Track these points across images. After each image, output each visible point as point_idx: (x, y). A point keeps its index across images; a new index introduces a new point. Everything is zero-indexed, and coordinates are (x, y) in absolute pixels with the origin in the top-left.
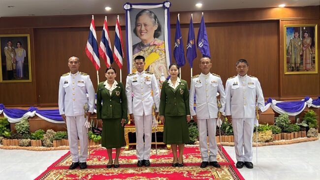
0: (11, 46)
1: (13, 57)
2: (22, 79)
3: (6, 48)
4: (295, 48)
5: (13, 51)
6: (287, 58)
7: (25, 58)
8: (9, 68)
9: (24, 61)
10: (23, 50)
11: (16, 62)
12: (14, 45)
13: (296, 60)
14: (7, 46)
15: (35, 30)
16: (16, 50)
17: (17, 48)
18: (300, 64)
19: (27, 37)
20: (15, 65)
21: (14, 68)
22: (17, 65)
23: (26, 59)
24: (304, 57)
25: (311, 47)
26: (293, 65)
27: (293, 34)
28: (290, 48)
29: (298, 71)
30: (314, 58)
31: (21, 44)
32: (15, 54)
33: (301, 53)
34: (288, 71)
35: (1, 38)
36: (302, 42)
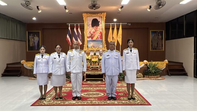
0: (32, 36)
2: (37, 50)
3: (30, 36)
4: (154, 40)
5: (33, 38)
8: (31, 45)
9: (38, 42)
10: (37, 37)
11: (34, 43)
14: (31, 36)
15: (43, 29)
16: (34, 37)
17: (35, 36)
19: (39, 32)
21: (33, 45)
25: (161, 40)
26: (154, 47)
27: (154, 34)
29: (156, 49)
30: (163, 44)
31: (36, 35)
32: (34, 40)
34: (152, 49)
35: (28, 32)
36: (158, 37)
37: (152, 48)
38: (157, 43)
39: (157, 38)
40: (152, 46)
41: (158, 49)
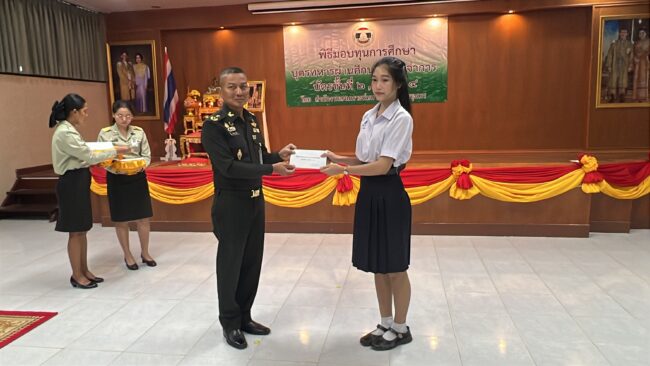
0: (128, 61)
1: (130, 78)
2: (146, 114)
3: (119, 63)
4: (618, 59)
5: (131, 69)
6: (603, 78)
7: (149, 80)
8: (125, 96)
9: (149, 85)
10: (144, 66)
11: (136, 87)
12: (132, 60)
13: (620, 82)
14: (121, 61)
15: (162, 32)
16: (135, 67)
17: (136, 63)
18: (627, 89)
19: (150, 46)
20: (133, 91)
21: (133, 97)
22: (138, 91)
23: (150, 82)
24: (636, 77)
26: (614, 92)
27: (618, 33)
28: (610, 61)
29: (622, 101)
31: (142, 58)
33: (630, 69)
34: (603, 101)
35: (111, 48)
36: (634, 47)
37: (603, 96)
38: (631, 74)
39: (629, 50)
40: (604, 86)
41: (633, 101)
